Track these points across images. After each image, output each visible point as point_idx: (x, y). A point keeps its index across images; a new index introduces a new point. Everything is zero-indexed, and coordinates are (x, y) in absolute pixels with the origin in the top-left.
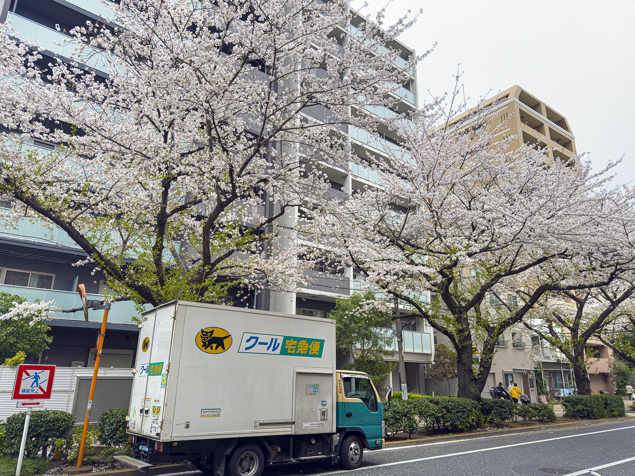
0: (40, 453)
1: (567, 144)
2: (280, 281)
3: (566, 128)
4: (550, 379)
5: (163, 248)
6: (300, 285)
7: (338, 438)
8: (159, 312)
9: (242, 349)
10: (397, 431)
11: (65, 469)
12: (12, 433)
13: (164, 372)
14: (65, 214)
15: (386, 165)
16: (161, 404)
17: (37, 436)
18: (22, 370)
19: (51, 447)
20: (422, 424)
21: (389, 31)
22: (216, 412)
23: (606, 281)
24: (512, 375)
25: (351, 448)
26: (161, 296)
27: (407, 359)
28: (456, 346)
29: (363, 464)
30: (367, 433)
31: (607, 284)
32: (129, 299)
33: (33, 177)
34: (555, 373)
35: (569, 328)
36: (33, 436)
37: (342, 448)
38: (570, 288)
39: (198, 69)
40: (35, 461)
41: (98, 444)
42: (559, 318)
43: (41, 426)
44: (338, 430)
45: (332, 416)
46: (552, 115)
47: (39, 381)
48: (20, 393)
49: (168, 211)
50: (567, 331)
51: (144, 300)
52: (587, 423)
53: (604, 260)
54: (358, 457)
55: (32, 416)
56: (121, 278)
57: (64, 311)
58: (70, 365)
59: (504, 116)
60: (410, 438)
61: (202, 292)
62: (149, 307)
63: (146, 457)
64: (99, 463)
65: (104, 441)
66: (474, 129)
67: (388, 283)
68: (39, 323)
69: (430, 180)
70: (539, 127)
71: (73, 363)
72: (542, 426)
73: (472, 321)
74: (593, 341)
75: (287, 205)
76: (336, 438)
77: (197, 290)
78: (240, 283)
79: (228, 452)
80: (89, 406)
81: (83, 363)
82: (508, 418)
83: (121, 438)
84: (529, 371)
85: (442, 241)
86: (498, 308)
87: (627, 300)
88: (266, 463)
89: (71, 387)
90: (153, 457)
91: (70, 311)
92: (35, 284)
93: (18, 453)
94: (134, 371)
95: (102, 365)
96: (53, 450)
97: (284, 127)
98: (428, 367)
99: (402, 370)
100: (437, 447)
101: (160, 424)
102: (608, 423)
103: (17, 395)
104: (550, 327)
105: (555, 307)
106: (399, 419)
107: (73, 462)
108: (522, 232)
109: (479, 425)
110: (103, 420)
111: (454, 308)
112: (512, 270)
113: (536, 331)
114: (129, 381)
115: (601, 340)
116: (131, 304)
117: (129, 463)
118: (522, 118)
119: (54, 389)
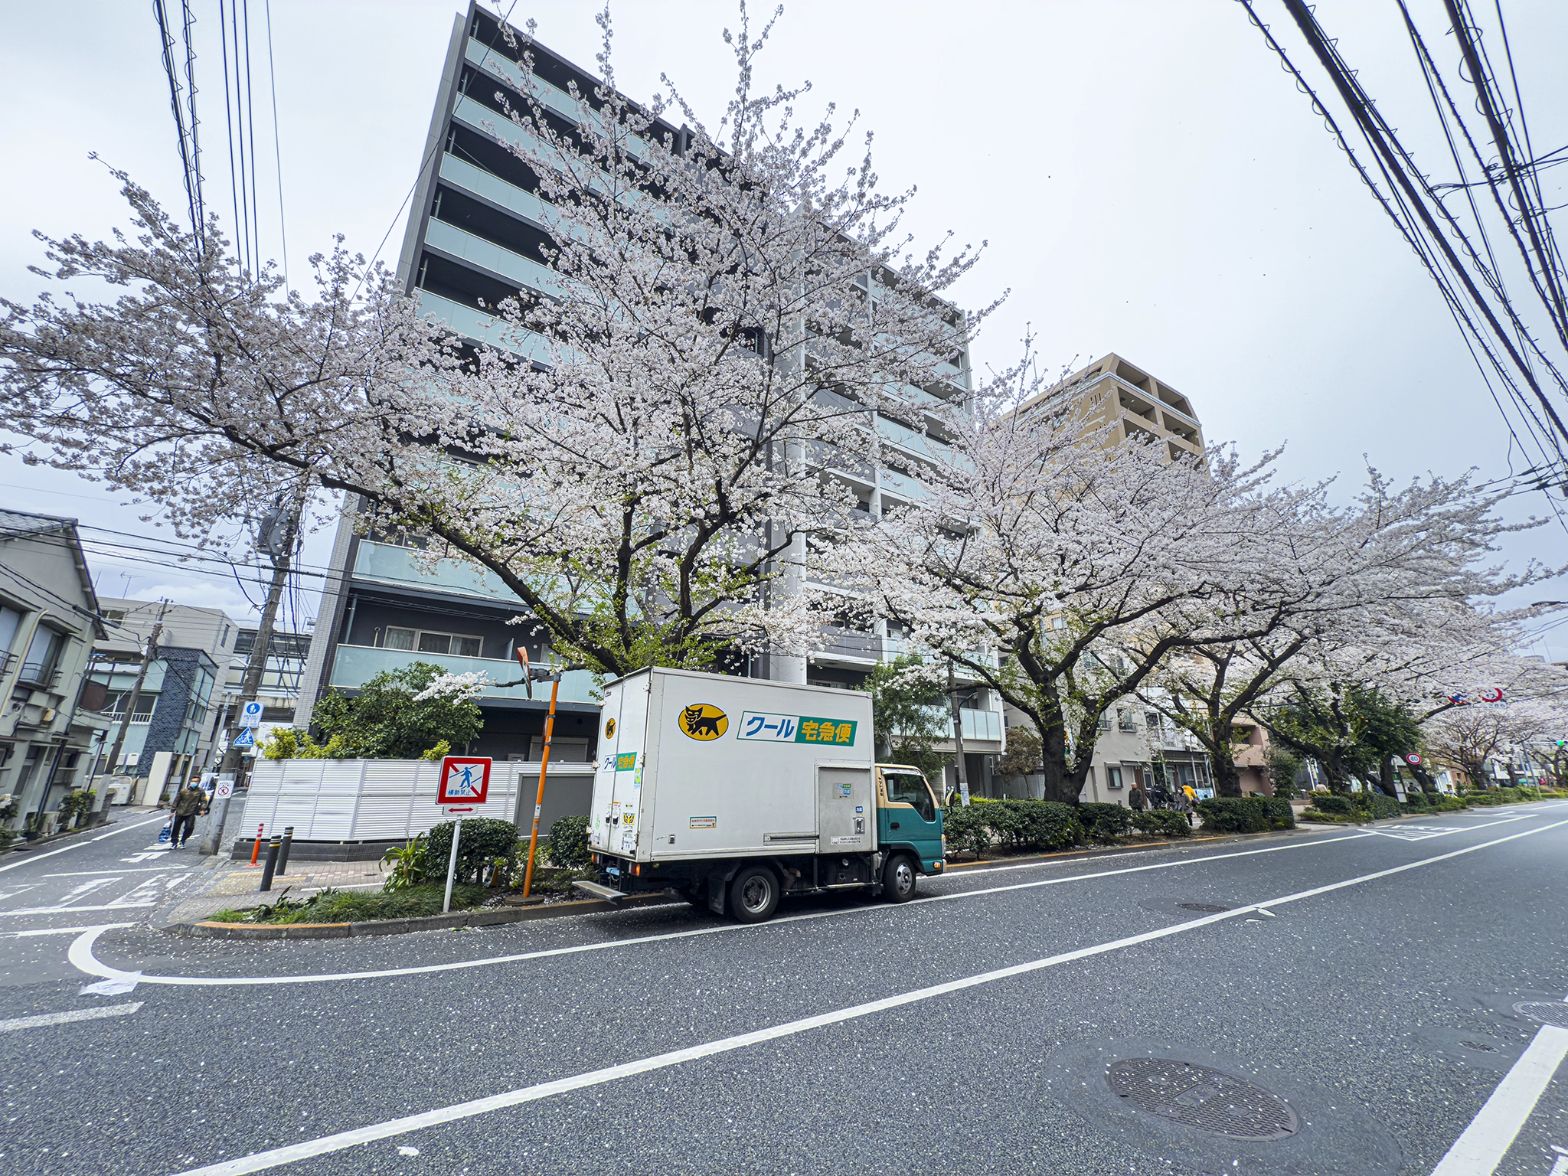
0: (474, 876)
1: (1191, 435)
2: (787, 642)
3: (1188, 411)
4: (1175, 775)
5: (627, 595)
6: (814, 646)
7: (880, 858)
8: (627, 683)
9: (743, 735)
10: (960, 849)
11: (508, 899)
12: (437, 850)
13: (638, 765)
14: (497, 552)
15: (932, 474)
16: (635, 811)
17: (470, 853)
18: (449, 764)
19: (488, 868)
20: (996, 839)
21: (939, 277)
22: (711, 822)
23: (1264, 629)
24: (1119, 770)
25: (899, 874)
26: (626, 662)
27: (968, 748)
28: (1041, 729)
29: (915, 894)
30: (921, 853)
31: (1266, 634)
32: (583, 667)
33: (456, 502)
34: (1183, 765)
35: (1205, 700)
36: (465, 855)
37: (887, 873)
38: (1207, 641)
39: (673, 344)
40: (469, 888)
41: (549, 865)
42: (1190, 687)
43: (475, 841)
44: (881, 847)
45: (871, 828)
46: (1166, 393)
47: (471, 779)
48: (447, 795)
49: (632, 545)
50: (1201, 704)
51: (603, 667)
52: (1237, 839)
53: (1259, 599)
54: (909, 885)
55: (462, 827)
56: (572, 639)
57: (498, 686)
58: (506, 759)
59: (1096, 398)
60: (979, 859)
61: (680, 655)
62: (611, 677)
63: (617, 883)
64: (553, 891)
65: (557, 861)
66: (1057, 415)
67: (943, 640)
68: (465, 701)
69: (997, 490)
70: (1147, 412)
71: (510, 755)
72: (1170, 842)
73: (1063, 693)
74: (1240, 719)
75: (796, 531)
76: (878, 858)
77: (674, 654)
78: (728, 646)
79: (729, 876)
80: (537, 814)
81: (523, 756)
82: (1120, 831)
83: (580, 857)
84: (1144, 764)
85: (1017, 579)
86: (1098, 673)
87: (1293, 659)
88: (781, 892)
89: (509, 787)
90: (627, 882)
91: (506, 686)
92: (458, 649)
93: (445, 877)
94: (595, 764)
95: (552, 758)
96: (490, 874)
97: (791, 419)
98: (996, 759)
99: (961, 765)
100: (1020, 872)
101: (635, 838)
102: (1268, 839)
103: (442, 799)
104: (1176, 700)
105: (1182, 670)
106: (963, 832)
107: (518, 890)
108: (1137, 560)
109: (1077, 841)
110: (555, 832)
111: (1036, 673)
112: (1121, 616)
113: (1155, 705)
114: (590, 779)
115: (1253, 717)
116: (587, 675)
117: (594, 891)
118: (1122, 400)
119: (490, 790)
